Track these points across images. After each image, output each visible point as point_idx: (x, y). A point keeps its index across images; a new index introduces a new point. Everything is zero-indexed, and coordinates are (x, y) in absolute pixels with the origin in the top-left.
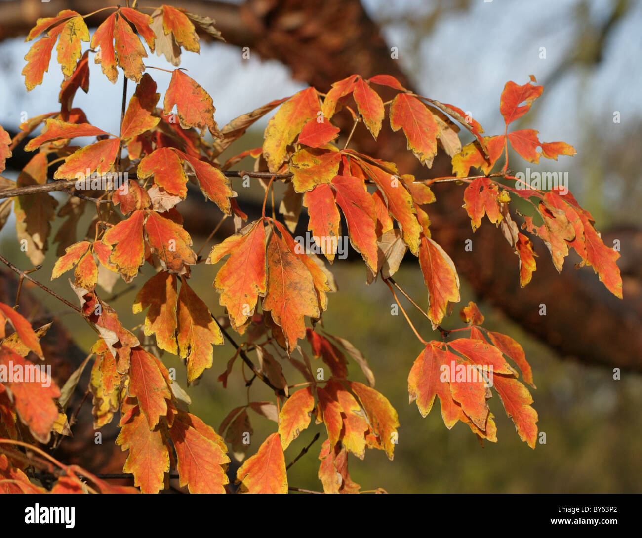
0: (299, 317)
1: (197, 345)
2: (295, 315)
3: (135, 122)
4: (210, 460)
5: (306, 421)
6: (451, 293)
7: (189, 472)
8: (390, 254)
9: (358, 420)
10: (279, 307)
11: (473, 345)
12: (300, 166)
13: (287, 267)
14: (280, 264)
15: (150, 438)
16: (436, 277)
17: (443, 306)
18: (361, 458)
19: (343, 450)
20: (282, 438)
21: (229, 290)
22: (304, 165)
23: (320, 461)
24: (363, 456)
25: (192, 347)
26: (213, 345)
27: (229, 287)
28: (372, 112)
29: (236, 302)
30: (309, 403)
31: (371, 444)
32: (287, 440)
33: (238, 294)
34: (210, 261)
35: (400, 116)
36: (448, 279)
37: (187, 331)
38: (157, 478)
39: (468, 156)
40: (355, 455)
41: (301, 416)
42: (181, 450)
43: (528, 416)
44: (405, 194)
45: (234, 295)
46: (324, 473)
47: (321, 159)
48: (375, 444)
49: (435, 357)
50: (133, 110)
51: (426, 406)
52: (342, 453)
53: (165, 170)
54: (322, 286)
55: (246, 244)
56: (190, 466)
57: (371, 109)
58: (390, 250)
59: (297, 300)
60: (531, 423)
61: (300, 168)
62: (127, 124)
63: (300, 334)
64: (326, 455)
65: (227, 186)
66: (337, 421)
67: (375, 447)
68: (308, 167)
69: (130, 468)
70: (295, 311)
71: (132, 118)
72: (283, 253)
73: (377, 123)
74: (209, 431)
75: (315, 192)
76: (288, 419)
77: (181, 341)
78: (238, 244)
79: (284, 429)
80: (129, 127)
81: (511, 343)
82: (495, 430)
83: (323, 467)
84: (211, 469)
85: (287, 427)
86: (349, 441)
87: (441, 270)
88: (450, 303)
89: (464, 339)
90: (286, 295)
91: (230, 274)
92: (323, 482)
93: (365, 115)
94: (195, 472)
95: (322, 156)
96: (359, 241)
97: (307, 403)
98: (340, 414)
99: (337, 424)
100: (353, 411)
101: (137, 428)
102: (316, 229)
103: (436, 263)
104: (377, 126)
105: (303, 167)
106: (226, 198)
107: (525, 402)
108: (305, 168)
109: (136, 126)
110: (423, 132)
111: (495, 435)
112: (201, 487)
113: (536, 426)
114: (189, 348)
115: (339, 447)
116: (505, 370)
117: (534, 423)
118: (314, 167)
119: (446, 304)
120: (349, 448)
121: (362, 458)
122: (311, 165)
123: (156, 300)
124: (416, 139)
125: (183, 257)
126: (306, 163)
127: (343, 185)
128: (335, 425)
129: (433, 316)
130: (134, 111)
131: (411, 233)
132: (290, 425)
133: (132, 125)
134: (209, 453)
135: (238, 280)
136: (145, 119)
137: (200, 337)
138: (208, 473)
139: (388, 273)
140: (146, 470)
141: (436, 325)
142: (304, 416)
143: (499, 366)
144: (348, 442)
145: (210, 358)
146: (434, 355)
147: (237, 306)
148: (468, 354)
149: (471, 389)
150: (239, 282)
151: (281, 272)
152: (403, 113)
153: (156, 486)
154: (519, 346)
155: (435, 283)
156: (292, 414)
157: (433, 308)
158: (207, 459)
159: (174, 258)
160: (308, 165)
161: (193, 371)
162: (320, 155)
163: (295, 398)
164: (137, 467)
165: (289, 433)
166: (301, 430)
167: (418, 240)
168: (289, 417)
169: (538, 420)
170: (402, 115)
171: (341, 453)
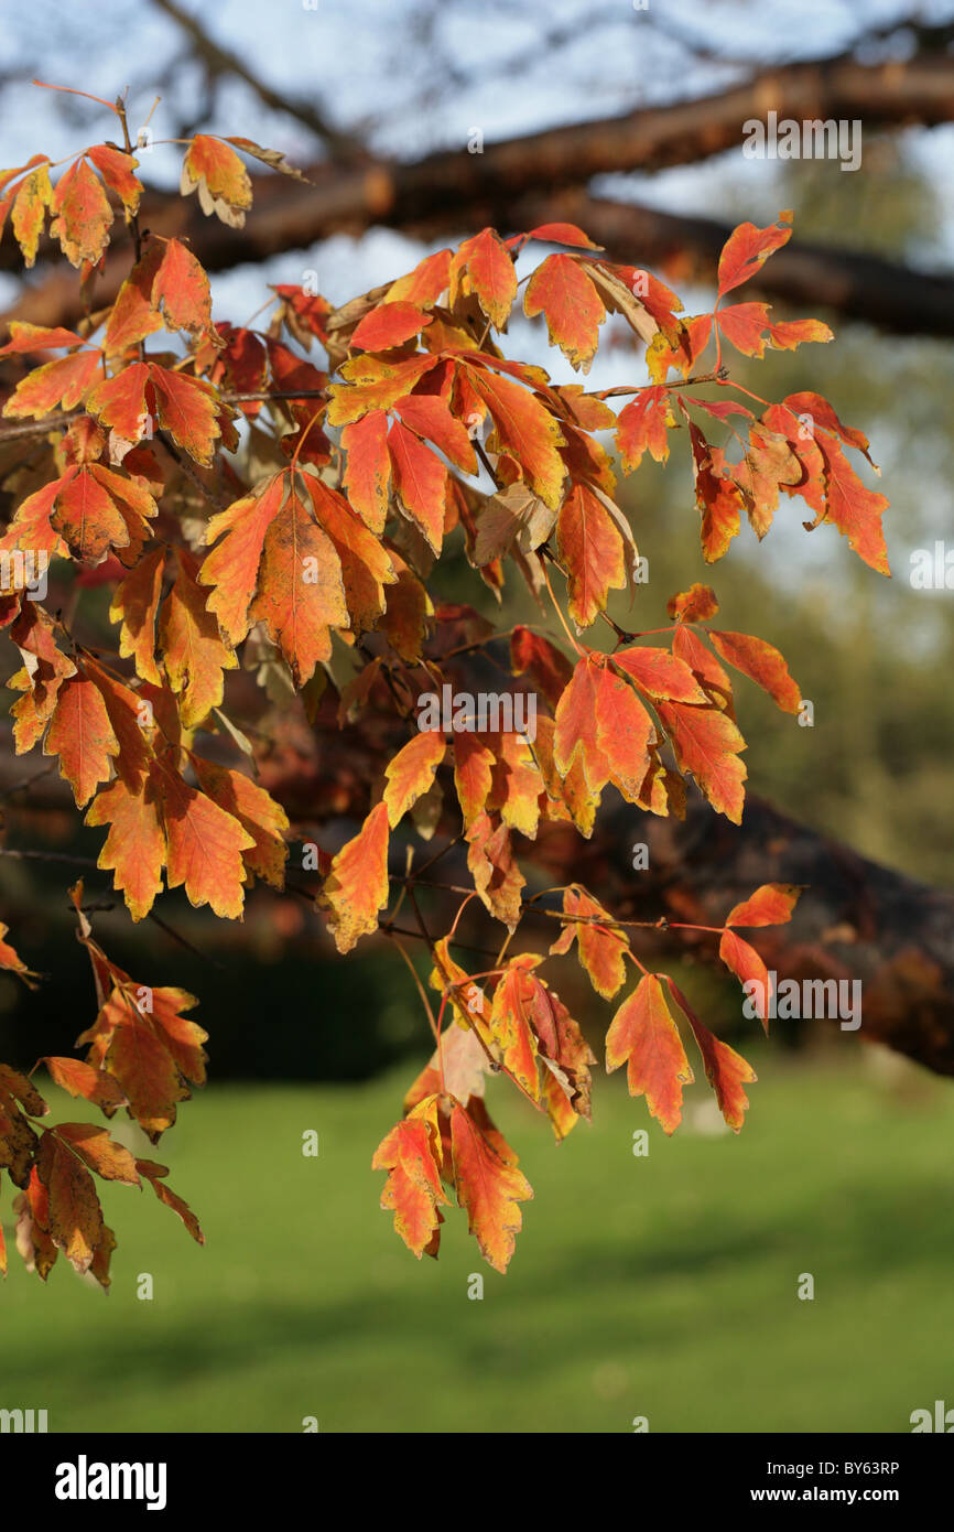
0: (318, 627)
1: (200, 671)
2: (313, 624)
3: (129, 323)
4: (225, 843)
5: (427, 780)
6: (614, 575)
7: (190, 864)
8: (532, 514)
9: (530, 776)
10: (283, 615)
11: (652, 658)
12: (359, 382)
13: (304, 549)
14: (293, 545)
15: (141, 813)
16: (591, 549)
17: (600, 597)
18: (531, 838)
19: (503, 825)
20: (389, 809)
21: (224, 588)
22: (365, 380)
23: (468, 844)
24: (535, 834)
25: (192, 674)
26: (223, 670)
27: (226, 581)
28: (498, 288)
29: (234, 605)
30: (437, 752)
31: (555, 814)
32: (397, 811)
33: (238, 593)
34: (205, 540)
35: (545, 291)
36: (611, 552)
37: (182, 649)
38: (152, 875)
39: (663, 350)
40: (523, 832)
41: (421, 773)
42: (179, 831)
43: (730, 770)
44: (544, 417)
45: (231, 594)
46: (478, 861)
47: (399, 369)
48: (562, 814)
49: (588, 680)
50: (127, 304)
51: (566, 760)
52: (501, 830)
53: (129, 400)
54: (381, 574)
55: (256, 513)
56: (193, 854)
57: (497, 283)
58: (531, 508)
59: (316, 601)
60: (734, 783)
61: (358, 386)
62: (116, 327)
63: (323, 654)
64: (478, 834)
65: (213, 421)
66: (484, 780)
67: (563, 818)
68: (372, 383)
69: (108, 860)
70: (311, 618)
71: (125, 318)
72: (301, 526)
73: (504, 305)
74: (259, 797)
75: (362, 423)
76: (401, 778)
77: (172, 664)
78: (248, 511)
79: (392, 793)
80: (120, 331)
81: (761, 648)
82: (664, 796)
83: (474, 853)
84: (224, 858)
85: (398, 790)
86: (514, 812)
87: (603, 537)
88: (611, 590)
89: (640, 648)
90: (297, 594)
91: (228, 561)
92: (476, 877)
93: (483, 293)
94: (200, 863)
95: (401, 365)
96: (416, 502)
97: (434, 751)
98: (488, 768)
99: (482, 784)
100: (524, 762)
101: (123, 798)
102: (354, 485)
103: (595, 525)
104: (503, 310)
105: (363, 383)
106: (209, 439)
107: (730, 748)
108: (366, 384)
109: (132, 330)
110: (580, 317)
111: (665, 805)
112: (208, 888)
113: (743, 788)
114: (186, 673)
115: (496, 818)
116: (694, 697)
117: (740, 782)
118: (382, 383)
119: (606, 594)
120: (512, 821)
121: (533, 837)
122: (378, 379)
123: (139, 602)
124: (566, 329)
125: (112, 536)
126: (369, 377)
127: (414, 411)
128: (479, 786)
129: (579, 613)
130: (130, 306)
131: (548, 479)
132: (404, 787)
133: (125, 328)
134: (224, 833)
135: (241, 570)
136: (146, 318)
137: (204, 657)
138: (220, 864)
139: (529, 545)
140: (136, 864)
141: (582, 628)
142: (426, 773)
143: (687, 692)
144: (511, 812)
145: (220, 690)
146: (588, 675)
147: (235, 612)
148: (640, 673)
149: (628, 731)
150: (241, 574)
151: (292, 558)
152: (552, 286)
153: (150, 887)
154: (775, 652)
155: (588, 559)
156: (409, 770)
157: (580, 601)
158: (221, 842)
159: (98, 537)
160: (372, 381)
161: (191, 712)
162: (398, 362)
163: (415, 744)
164: (121, 859)
165: (401, 801)
166: (419, 794)
167: (559, 490)
168: (402, 775)
169: (746, 777)
170: (548, 290)
171: (499, 830)
